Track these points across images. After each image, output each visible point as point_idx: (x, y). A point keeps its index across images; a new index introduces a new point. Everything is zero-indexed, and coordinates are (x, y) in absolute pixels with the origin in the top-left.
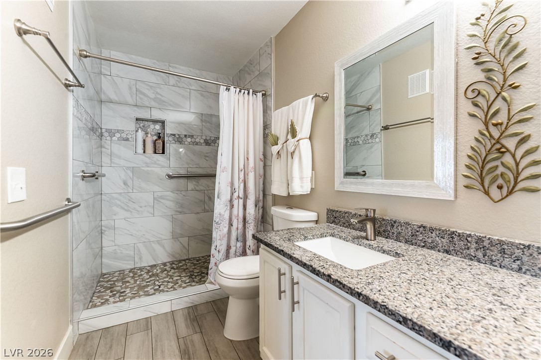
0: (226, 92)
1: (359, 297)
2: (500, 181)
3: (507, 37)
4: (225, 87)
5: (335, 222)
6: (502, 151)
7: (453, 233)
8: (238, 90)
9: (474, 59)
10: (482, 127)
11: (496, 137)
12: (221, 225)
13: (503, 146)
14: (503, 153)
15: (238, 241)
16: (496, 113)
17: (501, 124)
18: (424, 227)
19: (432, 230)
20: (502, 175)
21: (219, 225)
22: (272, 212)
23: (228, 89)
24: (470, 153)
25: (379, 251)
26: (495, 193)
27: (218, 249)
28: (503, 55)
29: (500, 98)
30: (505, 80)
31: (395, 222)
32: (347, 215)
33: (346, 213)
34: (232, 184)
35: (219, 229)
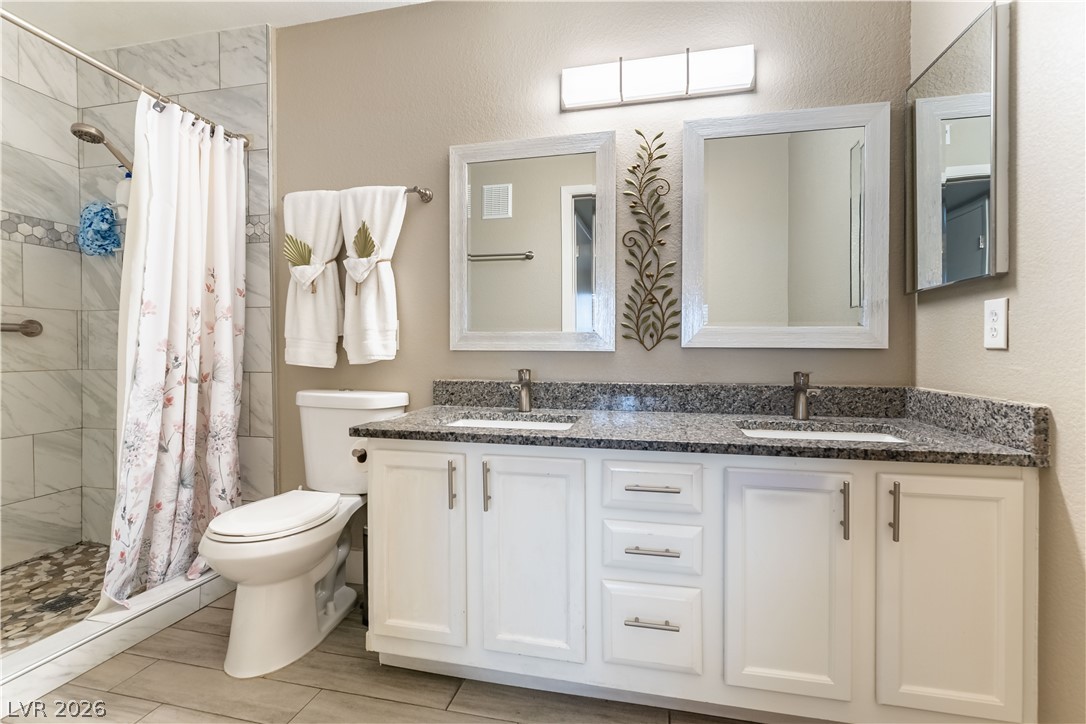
0: (154, 113)
1: (599, 444)
2: (651, 330)
3: (656, 196)
4: (154, 101)
5: (451, 401)
6: (654, 301)
7: (615, 386)
8: (191, 117)
9: (632, 207)
10: (638, 277)
11: (649, 288)
12: (141, 450)
13: (654, 297)
14: (654, 303)
15: (185, 486)
16: (649, 264)
17: (652, 276)
18: (585, 385)
19: (593, 386)
20: (653, 323)
21: (134, 453)
22: (299, 402)
23: (160, 107)
24: (628, 302)
25: (545, 420)
26: (648, 342)
27: (127, 517)
28: (654, 212)
29: (651, 251)
30: (655, 236)
31: (550, 385)
32: (475, 386)
33: (472, 384)
34: (169, 346)
35: (135, 462)
